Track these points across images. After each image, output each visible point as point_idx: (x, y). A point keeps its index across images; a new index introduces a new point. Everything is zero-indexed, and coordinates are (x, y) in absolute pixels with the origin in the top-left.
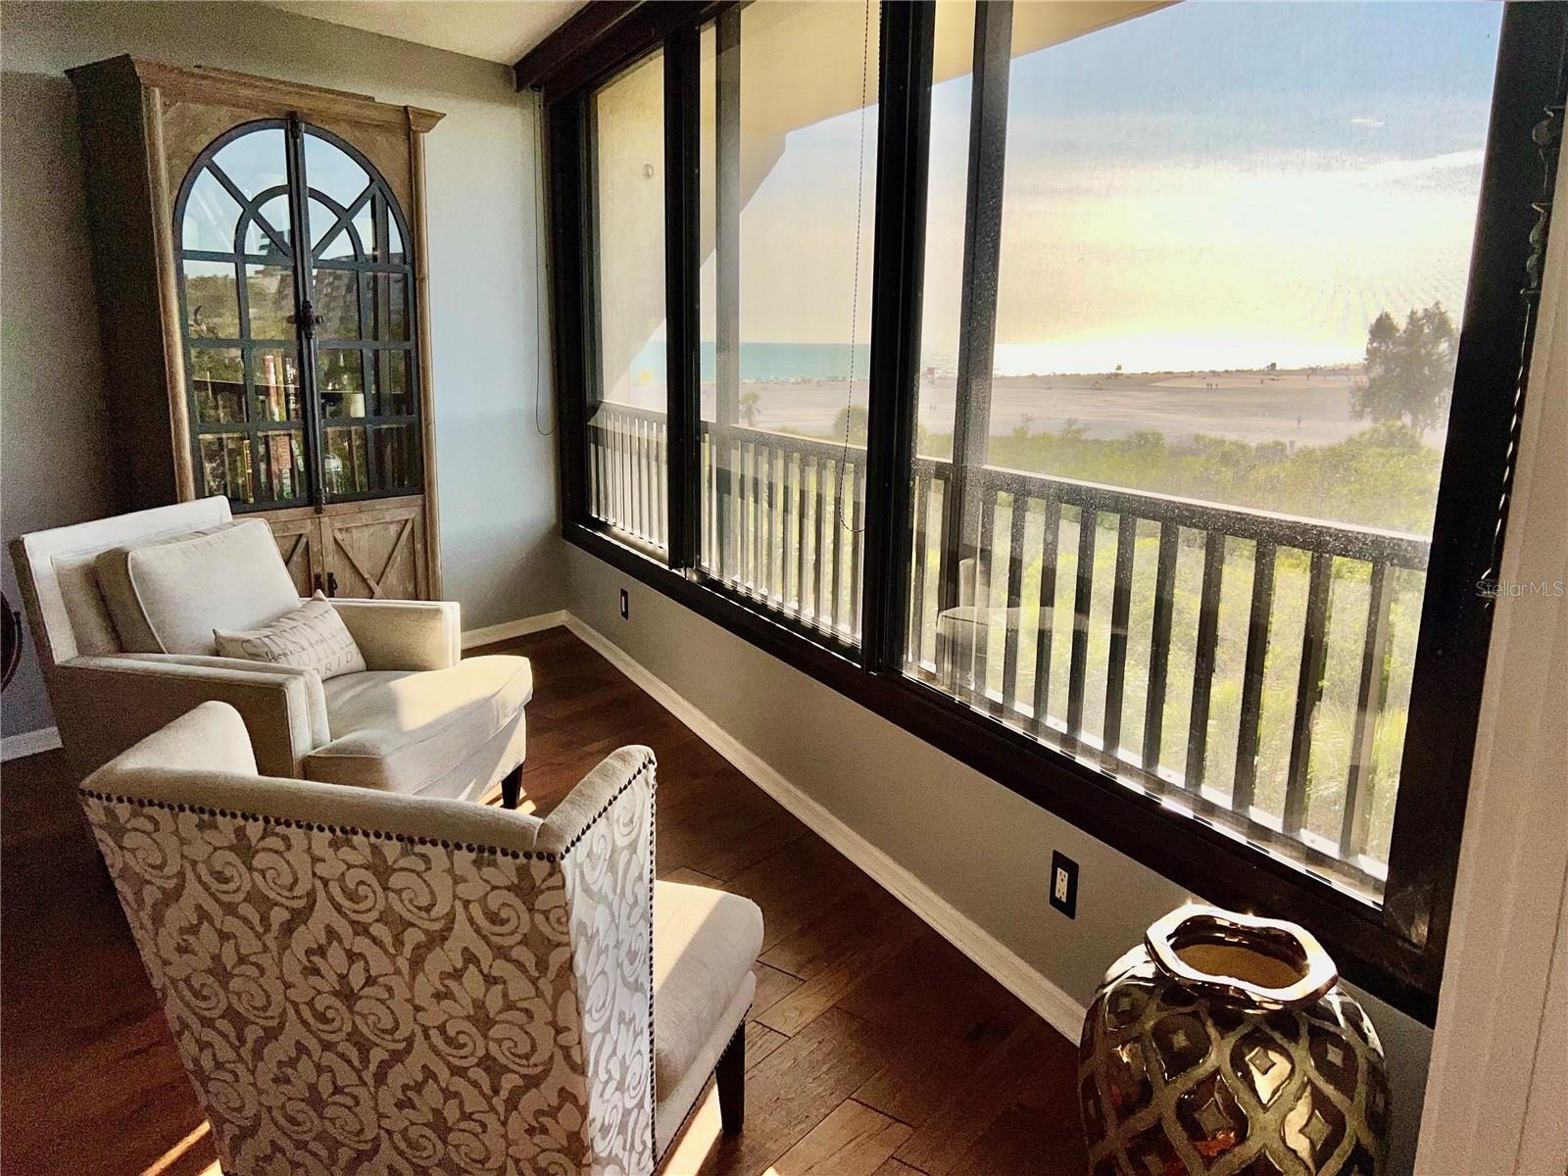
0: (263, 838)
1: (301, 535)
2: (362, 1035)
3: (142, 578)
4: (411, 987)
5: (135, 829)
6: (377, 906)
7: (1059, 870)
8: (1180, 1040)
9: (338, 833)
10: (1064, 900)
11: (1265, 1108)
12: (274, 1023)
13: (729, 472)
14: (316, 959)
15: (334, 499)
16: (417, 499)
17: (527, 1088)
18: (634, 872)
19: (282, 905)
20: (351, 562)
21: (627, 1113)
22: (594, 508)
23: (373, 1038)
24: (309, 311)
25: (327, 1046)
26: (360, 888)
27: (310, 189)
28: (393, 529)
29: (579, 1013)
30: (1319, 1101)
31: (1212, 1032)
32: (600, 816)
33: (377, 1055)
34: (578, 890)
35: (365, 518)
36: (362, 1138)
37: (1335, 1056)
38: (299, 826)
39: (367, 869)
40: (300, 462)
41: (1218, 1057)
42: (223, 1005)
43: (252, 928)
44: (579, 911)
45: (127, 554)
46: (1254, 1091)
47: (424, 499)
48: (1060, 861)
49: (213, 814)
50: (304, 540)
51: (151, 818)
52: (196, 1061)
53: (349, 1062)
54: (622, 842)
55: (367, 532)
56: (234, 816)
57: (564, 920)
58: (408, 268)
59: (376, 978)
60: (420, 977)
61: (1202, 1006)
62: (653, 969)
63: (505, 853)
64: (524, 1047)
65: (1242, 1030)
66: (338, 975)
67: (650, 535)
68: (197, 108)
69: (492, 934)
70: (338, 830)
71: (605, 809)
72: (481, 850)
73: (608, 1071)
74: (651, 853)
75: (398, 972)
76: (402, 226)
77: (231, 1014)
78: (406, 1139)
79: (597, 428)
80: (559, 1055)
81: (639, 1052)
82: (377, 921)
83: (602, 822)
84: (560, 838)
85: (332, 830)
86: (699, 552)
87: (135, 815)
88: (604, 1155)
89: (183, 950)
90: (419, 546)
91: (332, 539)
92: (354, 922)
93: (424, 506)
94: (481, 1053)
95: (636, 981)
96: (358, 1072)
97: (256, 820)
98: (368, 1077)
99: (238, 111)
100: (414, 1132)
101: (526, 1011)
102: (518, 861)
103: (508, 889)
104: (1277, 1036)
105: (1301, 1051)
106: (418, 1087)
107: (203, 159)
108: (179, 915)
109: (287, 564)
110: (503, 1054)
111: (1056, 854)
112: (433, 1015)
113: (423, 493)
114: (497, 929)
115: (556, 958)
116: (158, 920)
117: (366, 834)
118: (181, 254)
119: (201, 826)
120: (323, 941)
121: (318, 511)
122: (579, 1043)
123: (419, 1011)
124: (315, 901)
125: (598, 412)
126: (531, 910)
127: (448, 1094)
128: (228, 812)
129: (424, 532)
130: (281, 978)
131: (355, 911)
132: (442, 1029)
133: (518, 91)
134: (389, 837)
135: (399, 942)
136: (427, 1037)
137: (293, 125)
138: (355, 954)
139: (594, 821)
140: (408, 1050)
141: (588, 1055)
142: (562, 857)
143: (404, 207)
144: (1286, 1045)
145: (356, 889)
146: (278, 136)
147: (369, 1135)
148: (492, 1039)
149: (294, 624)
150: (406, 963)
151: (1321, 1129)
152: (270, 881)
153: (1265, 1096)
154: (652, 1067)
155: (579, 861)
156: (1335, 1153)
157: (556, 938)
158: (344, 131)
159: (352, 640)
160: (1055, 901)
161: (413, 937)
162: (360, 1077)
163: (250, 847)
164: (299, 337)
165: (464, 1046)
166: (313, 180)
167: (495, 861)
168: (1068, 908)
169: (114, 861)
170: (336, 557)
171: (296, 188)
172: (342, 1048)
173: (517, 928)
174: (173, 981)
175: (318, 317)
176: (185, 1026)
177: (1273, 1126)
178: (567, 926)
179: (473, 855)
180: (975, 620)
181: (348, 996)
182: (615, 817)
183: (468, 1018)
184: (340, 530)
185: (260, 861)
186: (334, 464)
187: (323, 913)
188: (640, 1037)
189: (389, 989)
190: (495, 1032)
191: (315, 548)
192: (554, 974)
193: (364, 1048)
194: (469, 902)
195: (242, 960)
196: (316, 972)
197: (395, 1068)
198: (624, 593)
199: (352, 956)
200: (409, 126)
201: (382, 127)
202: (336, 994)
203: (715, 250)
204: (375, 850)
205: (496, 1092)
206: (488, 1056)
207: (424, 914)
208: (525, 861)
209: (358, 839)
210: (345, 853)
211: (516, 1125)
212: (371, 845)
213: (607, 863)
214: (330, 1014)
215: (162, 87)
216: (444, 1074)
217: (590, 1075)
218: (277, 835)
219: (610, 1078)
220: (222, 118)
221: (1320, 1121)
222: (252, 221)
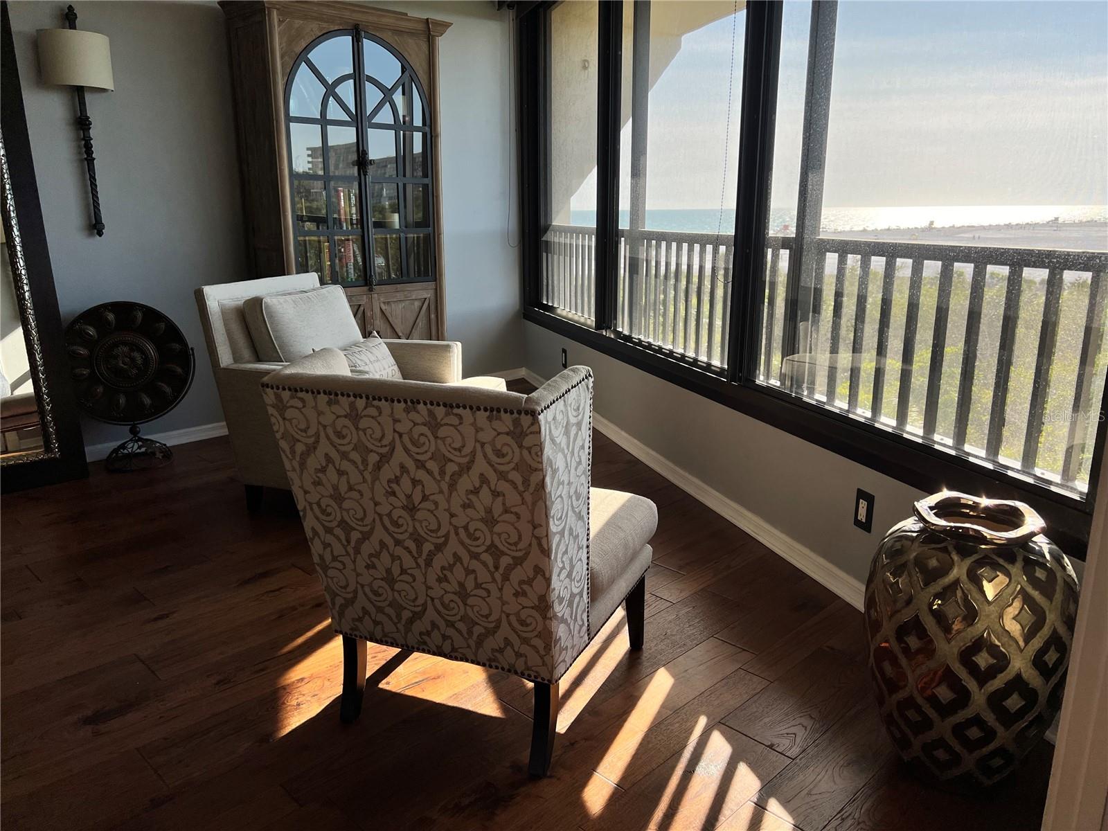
0: (365, 408)
1: (360, 305)
2: (419, 535)
3: (271, 316)
4: (448, 501)
5: (292, 407)
6: (431, 449)
7: (861, 500)
8: (933, 563)
9: (409, 403)
10: (864, 520)
11: (989, 603)
12: (367, 529)
13: (638, 258)
14: (394, 486)
15: (381, 283)
16: (432, 285)
17: (516, 565)
18: (579, 442)
19: (375, 452)
20: (391, 325)
21: (573, 596)
22: (545, 298)
23: (425, 536)
24: (365, 157)
25: (398, 543)
26: (420, 439)
27: (367, 75)
28: (417, 304)
29: (547, 516)
30: (1027, 600)
31: (955, 558)
32: (560, 398)
33: (427, 547)
34: (548, 437)
35: (400, 296)
36: (417, 603)
37: (1040, 574)
38: (386, 400)
39: (425, 425)
40: (359, 259)
41: (959, 571)
42: (339, 518)
43: (357, 467)
44: (548, 450)
45: (262, 300)
46: (983, 593)
47: (436, 284)
48: (861, 494)
49: (336, 395)
50: (362, 308)
51: (302, 400)
52: (321, 557)
53: (410, 552)
54: (573, 420)
55: (401, 306)
56: (349, 396)
57: (539, 453)
58: (427, 129)
59: (428, 496)
60: (454, 494)
61: (950, 543)
62: (590, 511)
63: (506, 411)
64: (514, 538)
65: (975, 557)
66: (405, 495)
67: (583, 313)
68: (298, 23)
69: (497, 464)
70: (409, 401)
71: (563, 395)
72: (492, 410)
73: (563, 562)
74: (590, 436)
75: (441, 492)
76: (424, 100)
77: (343, 524)
78: (442, 604)
79: (547, 241)
80: (534, 542)
81: (581, 560)
82: (430, 459)
83: (561, 402)
84: (538, 404)
85: (406, 402)
86: (616, 318)
87: (292, 397)
88: (560, 615)
89: (317, 483)
90: (433, 316)
91: (379, 309)
92: (416, 460)
93: (436, 289)
94: (488, 542)
95: (580, 512)
96: (415, 559)
97: (361, 397)
98: (421, 561)
99: (325, 25)
100: (447, 599)
101: (516, 514)
102: (514, 415)
103: (507, 434)
104: (1001, 561)
105: (1016, 569)
106: (451, 567)
107: (302, 57)
108: (313, 462)
109: (355, 317)
110: (501, 541)
111: (859, 491)
112: (460, 521)
113: (435, 281)
114: (499, 460)
115: (534, 479)
116: (303, 465)
117: (425, 404)
118: (289, 119)
119: (329, 403)
120: (398, 474)
121: (371, 290)
122: (547, 536)
123: (452, 517)
124: (394, 448)
125: (548, 232)
126: (521, 446)
127: (469, 572)
128: (345, 393)
129: (436, 306)
130: (373, 499)
131: (417, 454)
132: (466, 528)
133: (498, 10)
134: (438, 405)
135: (442, 472)
136: (457, 534)
137: (357, 34)
138: (416, 481)
139: (557, 400)
140: (445, 543)
141: (552, 545)
142: (539, 414)
143: (426, 88)
144: (1006, 565)
145: (418, 439)
146: (348, 40)
147: (420, 601)
148: (496, 533)
149: (360, 349)
150: (446, 485)
151: (1028, 616)
152: (368, 436)
153: (990, 596)
154: (588, 574)
155: (549, 420)
156: (1038, 635)
157: (534, 465)
158: (387, 36)
159: (395, 363)
160: (857, 523)
161: (451, 468)
162: (417, 563)
163: (357, 415)
164: (359, 174)
165: (477, 539)
166: (369, 70)
167: (500, 416)
168: (866, 526)
169: (279, 426)
170: (382, 321)
171: (358, 75)
172: (406, 544)
173: (512, 459)
174: (310, 504)
175: (371, 160)
176: (315, 533)
177: (994, 616)
178: (542, 457)
179: (488, 413)
180: (807, 361)
181: (411, 509)
182: (569, 403)
183: (482, 520)
184: (384, 303)
185: (364, 423)
186: (380, 261)
187: (400, 456)
188: (581, 550)
189: (436, 504)
190: (497, 529)
191: (368, 314)
192: (533, 489)
193: (419, 541)
194: (484, 444)
195: (351, 489)
196: (394, 494)
197: (438, 556)
198: (564, 351)
199: (415, 482)
200: (429, 32)
201: (412, 33)
202: (404, 508)
203: (631, 119)
204: (431, 413)
205: (497, 568)
206: (493, 545)
207: (457, 453)
208: (517, 416)
209: (421, 407)
210: (413, 415)
211: (508, 592)
212: (428, 409)
213: (564, 429)
214: (401, 521)
215: (278, 9)
216: (466, 558)
217: (552, 558)
218: (373, 406)
219: (563, 568)
220: (314, 28)
221: (1028, 613)
222: (331, 97)
